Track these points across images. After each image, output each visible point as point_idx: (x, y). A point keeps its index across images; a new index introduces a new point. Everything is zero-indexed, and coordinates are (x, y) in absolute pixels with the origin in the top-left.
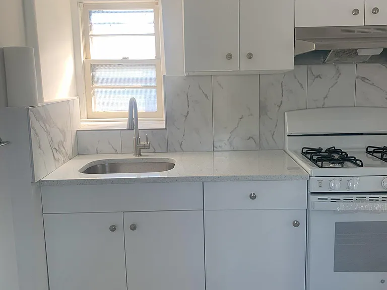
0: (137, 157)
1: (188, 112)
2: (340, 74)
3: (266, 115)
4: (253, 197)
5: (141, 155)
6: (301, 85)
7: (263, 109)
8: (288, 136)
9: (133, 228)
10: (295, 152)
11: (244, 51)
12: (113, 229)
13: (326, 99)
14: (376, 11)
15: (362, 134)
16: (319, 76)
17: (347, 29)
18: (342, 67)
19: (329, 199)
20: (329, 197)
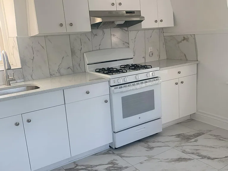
0: (9, 86)
1: (34, 57)
2: (104, 34)
3: (75, 55)
4: (88, 93)
5: (10, 85)
6: (89, 39)
7: (73, 52)
8: (88, 64)
9: (29, 121)
10: (92, 71)
11: (68, 22)
12: (17, 124)
13: (100, 46)
14: (120, 4)
15: (116, 60)
16: (96, 35)
17: (110, 12)
18: (105, 30)
19: (118, 88)
20: (118, 87)
